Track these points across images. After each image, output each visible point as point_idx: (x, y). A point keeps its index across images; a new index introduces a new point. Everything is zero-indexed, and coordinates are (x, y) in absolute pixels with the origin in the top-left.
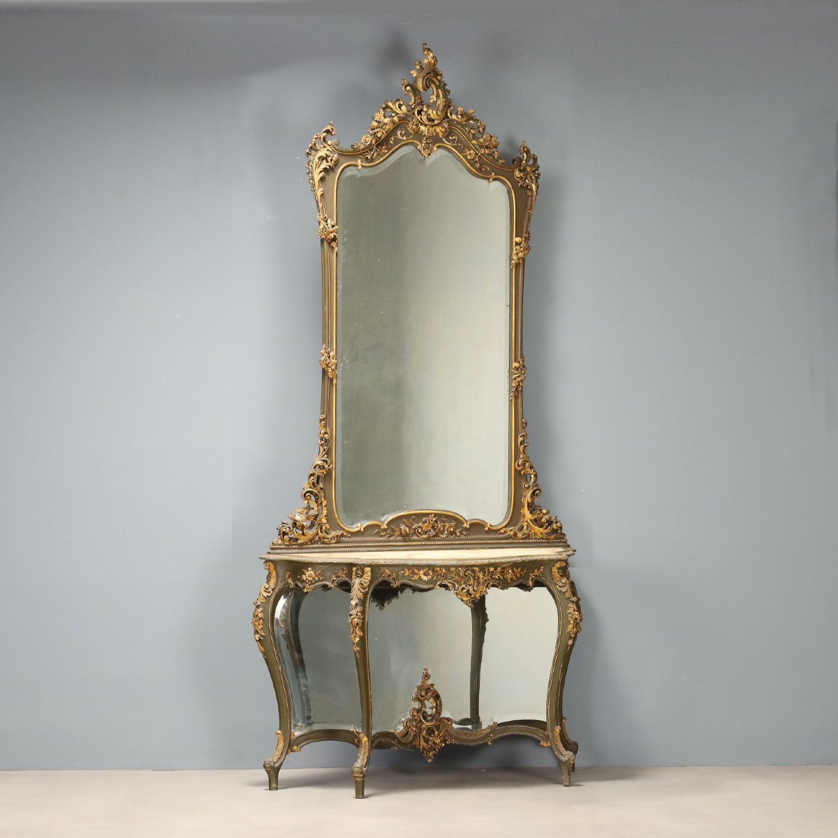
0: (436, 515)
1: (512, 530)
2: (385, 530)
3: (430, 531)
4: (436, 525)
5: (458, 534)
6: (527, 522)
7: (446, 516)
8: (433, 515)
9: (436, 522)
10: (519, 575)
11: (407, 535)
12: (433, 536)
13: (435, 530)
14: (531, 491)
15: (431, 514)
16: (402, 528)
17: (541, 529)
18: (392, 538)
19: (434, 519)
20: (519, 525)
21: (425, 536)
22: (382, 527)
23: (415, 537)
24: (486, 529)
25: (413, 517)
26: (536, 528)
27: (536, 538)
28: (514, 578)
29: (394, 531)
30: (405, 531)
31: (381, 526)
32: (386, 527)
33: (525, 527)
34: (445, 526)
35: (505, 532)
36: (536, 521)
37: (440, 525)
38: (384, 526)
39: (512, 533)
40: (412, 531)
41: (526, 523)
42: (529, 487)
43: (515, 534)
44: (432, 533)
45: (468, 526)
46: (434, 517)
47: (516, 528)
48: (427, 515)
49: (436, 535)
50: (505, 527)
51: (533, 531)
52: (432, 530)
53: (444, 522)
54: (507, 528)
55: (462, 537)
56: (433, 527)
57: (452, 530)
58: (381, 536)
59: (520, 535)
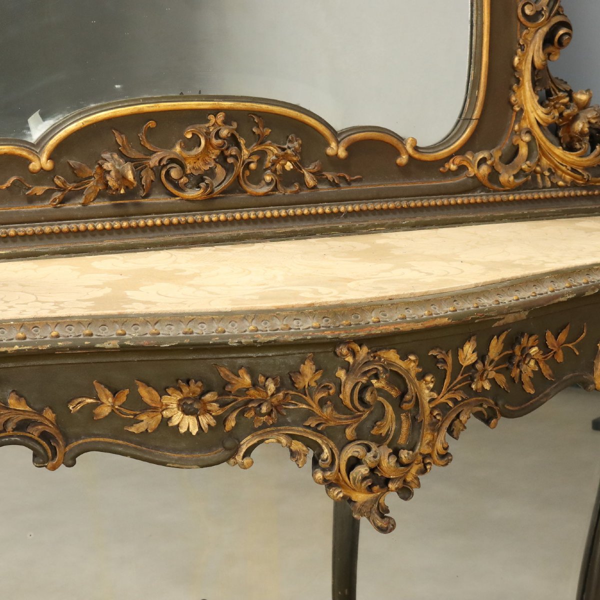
0: (231, 116)
1: (483, 161)
2: (42, 176)
3: (211, 173)
4: (233, 151)
5: (310, 180)
6: (529, 132)
7: (268, 119)
8: (221, 116)
9: (233, 140)
10: (560, 358)
11: (131, 193)
12: (224, 192)
13: (229, 169)
14: (545, 29)
15: (215, 112)
16: (107, 166)
17: (571, 157)
18: (75, 205)
19: (224, 133)
20: (505, 144)
21: (193, 193)
22: (34, 166)
23: (158, 199)
24: (403, 160)
25: (152, 124)
26: (559, 151)
27: (554, 186)
28: (547, 372)
29: (80, 180)
30: (122, 177)
31: (28, 162)
32: (48, 165)
33: (524, 150)
34: (263, 154)
35: (462, 168)
36: (553, 130)
37: (245, 152)
38: (40, 163)
39: (484, 170)
40: (147, 177)
41: (527, 138)
42: (539, 13)
43: (494, 175)
44: (221, 179)
45: (342, 153)
46: (226, 122)
47: (497, 153)
48: (200, 116)
49: (235, 187)
50: (461, 151)
51: (544, 161)
52: (220, 170)
53: (261, 140)
54: (469, 156)
55: (324, 188)
56: (222, 159)
57: (289, 166)
58: (32, 199)
59: (507, 177)
